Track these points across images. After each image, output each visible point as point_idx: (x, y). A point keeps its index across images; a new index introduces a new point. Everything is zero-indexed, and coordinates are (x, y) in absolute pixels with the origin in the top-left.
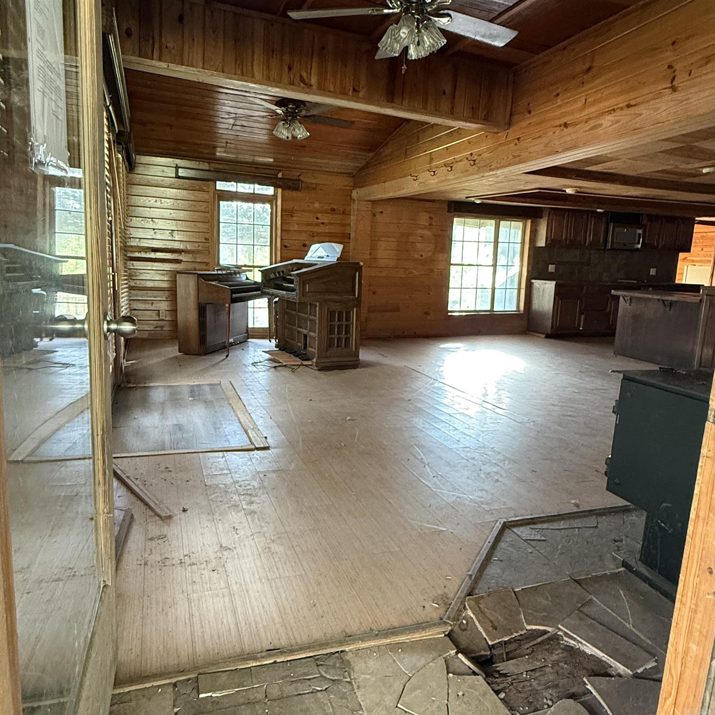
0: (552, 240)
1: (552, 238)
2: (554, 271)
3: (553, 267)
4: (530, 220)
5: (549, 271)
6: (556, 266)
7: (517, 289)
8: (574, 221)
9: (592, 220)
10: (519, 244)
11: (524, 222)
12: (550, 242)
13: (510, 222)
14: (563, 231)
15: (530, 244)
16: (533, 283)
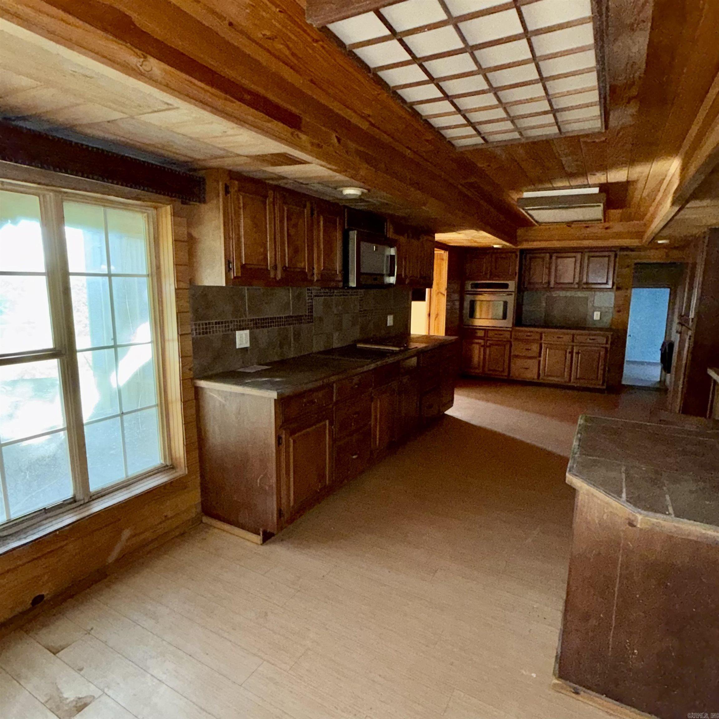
0: (243, 268)
1: (241, 263)
2: (248, 345)
3: (246, 334)
4: (169, 208)
5: (238, 346)
6: (250, 333)
7: (157, 405)
8: (287, 220)
9: (319, 222)
10: (145, 279)
11: (152, 212)
12: (239, 275)
13: (102, 208)
14: (265, 244)
15: (178, 280)
16: (202, 388)
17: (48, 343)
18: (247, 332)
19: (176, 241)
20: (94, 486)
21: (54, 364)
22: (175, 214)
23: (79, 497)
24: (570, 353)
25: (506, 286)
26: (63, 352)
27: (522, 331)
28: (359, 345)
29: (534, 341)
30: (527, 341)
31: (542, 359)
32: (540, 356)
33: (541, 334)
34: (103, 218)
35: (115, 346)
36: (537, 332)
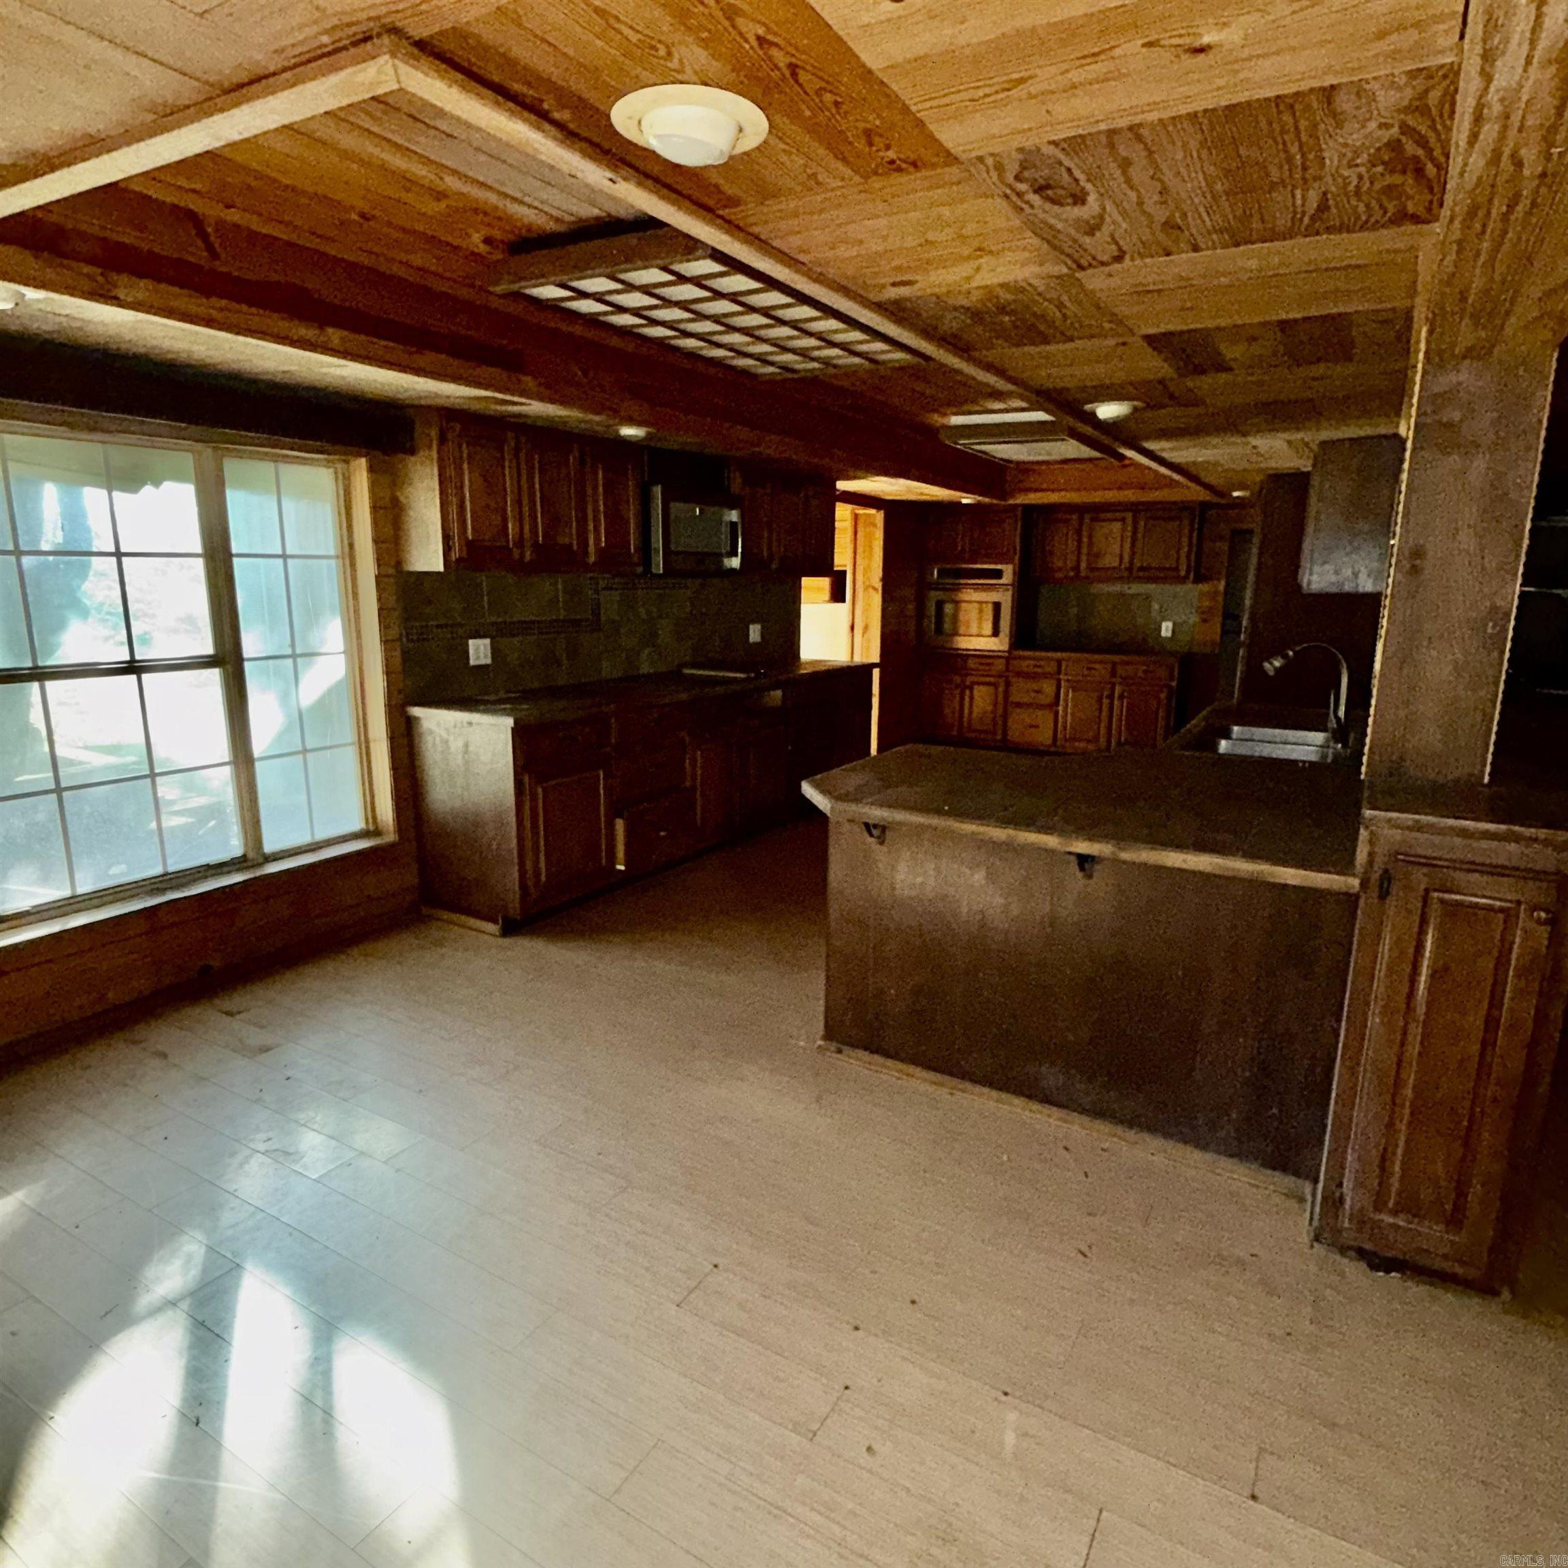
0: (470, 545)
1: (467, 538)
2: (489, 661)
3: (485, 646)
4: (363, 462)
5: (472, 662)
6: (492, 644)
7: (353, 744)
8: (540, 473)
9: (596, 474)
10: (333, 562)
11: (339, 466)
12: (464, 554)
13: (272, 464)
14: (505, 510)
15: (379, 562)
16: (417, 719)
17: (207, 648)
18: (487, 641)
19: (375, 508)
20: (269, 847)
21: (214, 676)
22: (371, 469)
23: (251, 855)
24: (1108, 697)
25: (998, 574)
26: (227, 659)
27: (1025, 658)
28: (687, 671)
29: (1046, 676)
30: (1033, 677)
31: (1061, 708)
32: (1057, 703)
33: (1059, 662)
34: (273, 475)
35: (294, 656)
36: (1052, 659)
